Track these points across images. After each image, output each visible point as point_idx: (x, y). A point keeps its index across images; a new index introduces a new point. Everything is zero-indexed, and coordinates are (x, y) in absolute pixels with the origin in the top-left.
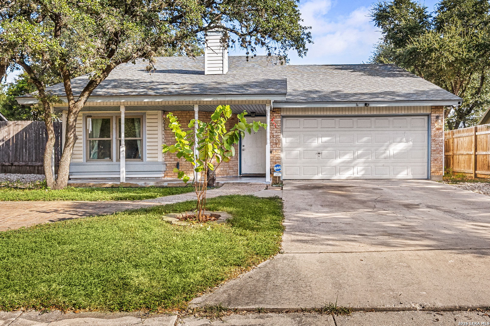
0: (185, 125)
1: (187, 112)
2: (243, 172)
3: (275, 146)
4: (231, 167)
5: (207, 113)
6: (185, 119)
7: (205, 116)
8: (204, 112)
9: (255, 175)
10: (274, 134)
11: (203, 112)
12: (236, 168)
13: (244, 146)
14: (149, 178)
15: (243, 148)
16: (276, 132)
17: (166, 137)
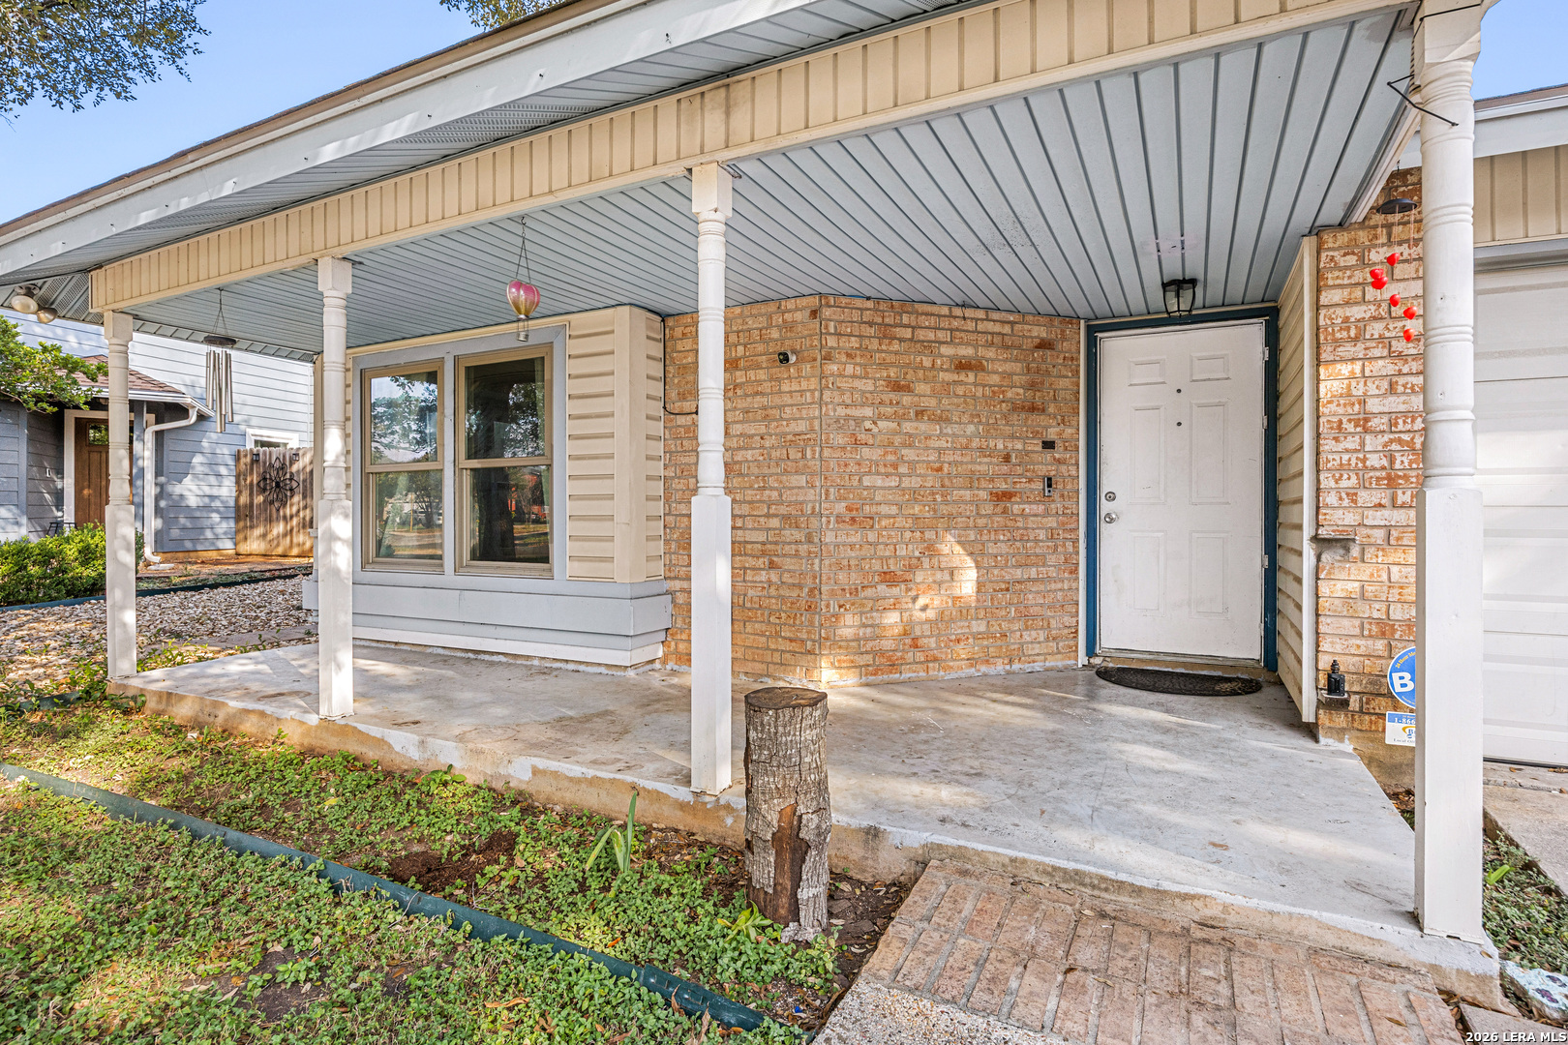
0: (759, 382)
1: (772, 307)
2: (1113, 637)
3: (1382, 496)
4: (1034, 617)
5: (883, 306)
6: (760, 348)
7: (871, 324)
8: (870, 304)
9: (1184, 665)
10: (1373, 406)
11: (859, 303)
12: (1068, 620)
13: (1111, 496)
14: (582, 668)
15: (1105, 507)
16: (1392, 389)
17: (671, 452)
